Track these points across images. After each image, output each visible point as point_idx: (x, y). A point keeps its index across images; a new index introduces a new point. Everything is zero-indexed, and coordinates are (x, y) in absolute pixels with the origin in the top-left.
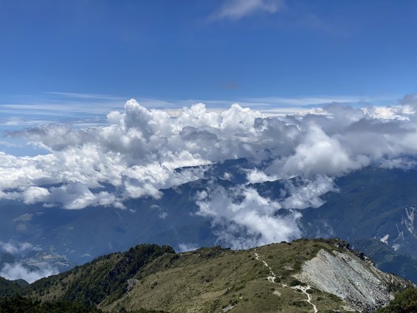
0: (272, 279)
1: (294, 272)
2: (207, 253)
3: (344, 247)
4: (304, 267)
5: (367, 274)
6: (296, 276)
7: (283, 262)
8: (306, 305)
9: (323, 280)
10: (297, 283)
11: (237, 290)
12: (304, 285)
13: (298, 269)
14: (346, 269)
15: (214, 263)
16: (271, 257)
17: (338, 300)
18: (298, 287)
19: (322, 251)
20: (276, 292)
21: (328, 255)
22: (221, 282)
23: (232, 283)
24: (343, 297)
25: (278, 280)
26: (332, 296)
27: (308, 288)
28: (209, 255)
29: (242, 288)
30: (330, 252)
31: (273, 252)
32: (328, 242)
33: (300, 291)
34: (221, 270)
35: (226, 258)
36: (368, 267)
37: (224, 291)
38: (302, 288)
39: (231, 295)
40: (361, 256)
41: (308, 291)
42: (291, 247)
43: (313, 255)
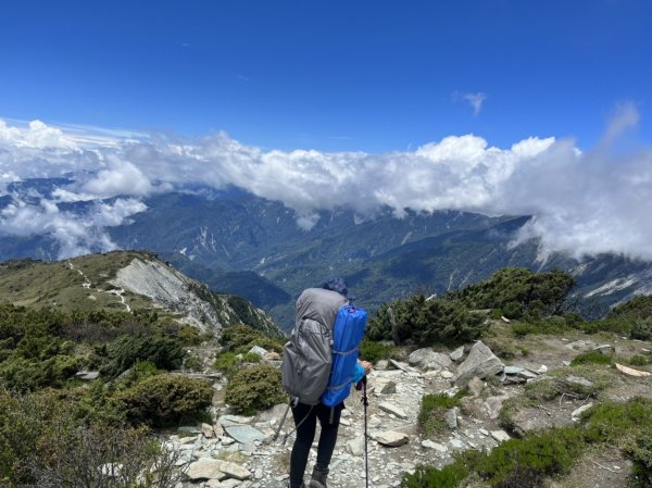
0: (87, 285)
1: (109, 278)
2: (16, 264)
3: (154, 257)
4: (118, 274)
5: (172, 278)
6: (111, 282)
7: (99, 270)
8: (119, 305)
9: (136, 284)
10: (112, 287)
11: (51, 297)
12: (118, 289)
13: (113, 275)
14: (156, 274)
15: (24, 273)
16: (86, 266)
17: (149, 300)
18: (113, 291)
19: (136, 260)
20: (92, 297)
21: (140, 263)
22: (33, 291)
23: (45, 291)
24: (152, 297)
25: (93, 286)
26: (144, 297)
27: (123, 291)
28: (19, 267)
29: (56, 295)
30: (142, 261)
31: (88, 262)
32: (140, 253)
33: (114, 294)
34: (32, 280)
35: (38, 268)
36: (173, 272)
37: (36, 299)
38: (117, 292)
39: (44, 301)
40: (167, 264)
41: (123, 294)
42: (107, 258)
43: (127, 263)
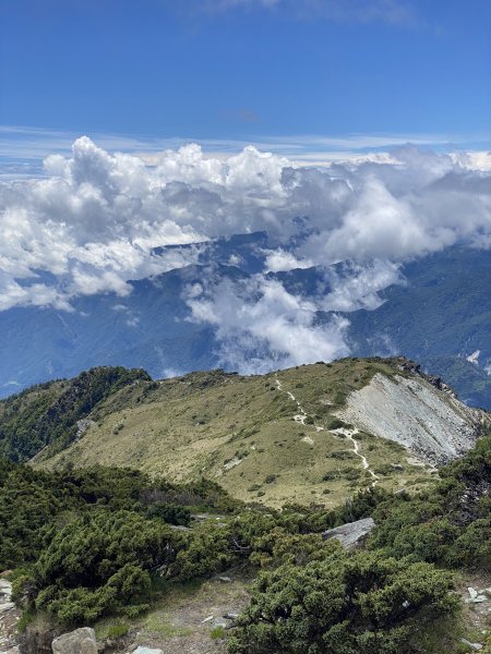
0: (300, 418)
1: (334, 408)
2: (204, 379)
3: (412, 369)
4: (350, 401)
5: (444, 410)
6: (337, 415)
7: (319, 393)
8: (351, 457)
9: (378, 419)
10: (338, 424)
11: (248, 436)
12: (349, 427)
13: (341, 403)
14: (414, 402)
15: (212, 395)
16: (299, 386)
17: (400, 449)
18: (340, 431)
19: (379, 376)
20: (307, 439)
21: (386, 381)
22: (222, 424)
23: (240, 426)
24: (407, 445)
25: (310, 421)
26: (390, 444)
27: (356, 431)
28: (205, 384)
29: (254, 432)
30: (390, 377)
31: (304, 378)
32: (388, 362)
33: (342, 436)
34: (222, 406)
35: (231, 387)
36: (446, 400)
37: (227, 438)
38: (346, 432)
39: (237, 443)
40: (438, 383)
41: (355, 437)
42: (332, 371)
43: (365, 381)
